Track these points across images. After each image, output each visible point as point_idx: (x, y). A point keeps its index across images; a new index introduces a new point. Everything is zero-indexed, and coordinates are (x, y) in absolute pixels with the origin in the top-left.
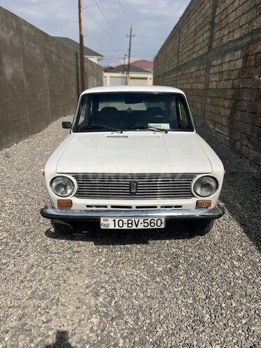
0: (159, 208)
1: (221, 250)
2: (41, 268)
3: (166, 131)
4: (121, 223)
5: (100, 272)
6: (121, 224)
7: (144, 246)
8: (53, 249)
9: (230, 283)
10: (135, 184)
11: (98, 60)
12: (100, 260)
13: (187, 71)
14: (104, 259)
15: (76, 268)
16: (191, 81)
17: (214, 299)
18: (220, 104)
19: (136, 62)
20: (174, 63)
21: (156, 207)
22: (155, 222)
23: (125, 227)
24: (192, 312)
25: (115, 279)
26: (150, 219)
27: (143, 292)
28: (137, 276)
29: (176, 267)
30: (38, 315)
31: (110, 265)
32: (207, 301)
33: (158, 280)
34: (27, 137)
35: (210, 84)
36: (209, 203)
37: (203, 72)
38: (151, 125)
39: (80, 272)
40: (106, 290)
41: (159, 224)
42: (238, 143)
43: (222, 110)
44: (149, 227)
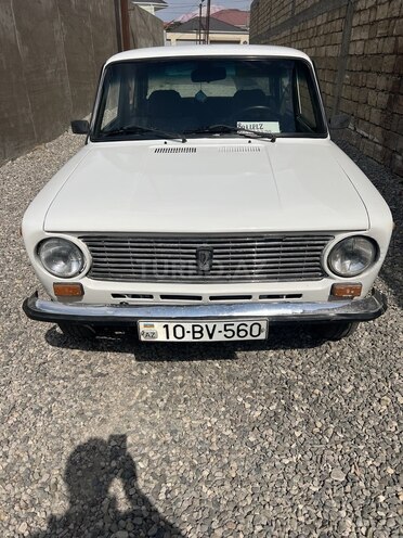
0: (255, 299)
1: (373, 371)
2: (30, 412)
3: (273, 138)
4: (179, 330)
5: (142, 420)
6: (179, 334)
7: (228, 363)
8: (57, 370)
9: (393, 447)
10: (207, 254)
11: (156, 9)
12: (143, 392)
13: (309, 24)
14: (150, 392)
15: (96, 412)
16: (316, 42)
17: (362, 484)
18: (370, 83)
19: (221, 12)
20: (286, 10)
21: (249, 297)
22: (248, 329)
23: (188, 338)
24: (319, 515)
25: (168, 438)
26: (237, 324)
27: (223, 469)
28: (211, 429)
29: (287, 409)
30: (13, 521)
31: (161, 404)
32: (348, 489)
33: (252, 439)
34: (31, 148)
35: (352, 45)
36: (357, 289)
37: (338, 24)
38: (243, 124)
39: (103, 420)
40: (150, 462)
41: (255, 332)
42: (399, 157)
43: (372, 94)
44: (236, 338)
